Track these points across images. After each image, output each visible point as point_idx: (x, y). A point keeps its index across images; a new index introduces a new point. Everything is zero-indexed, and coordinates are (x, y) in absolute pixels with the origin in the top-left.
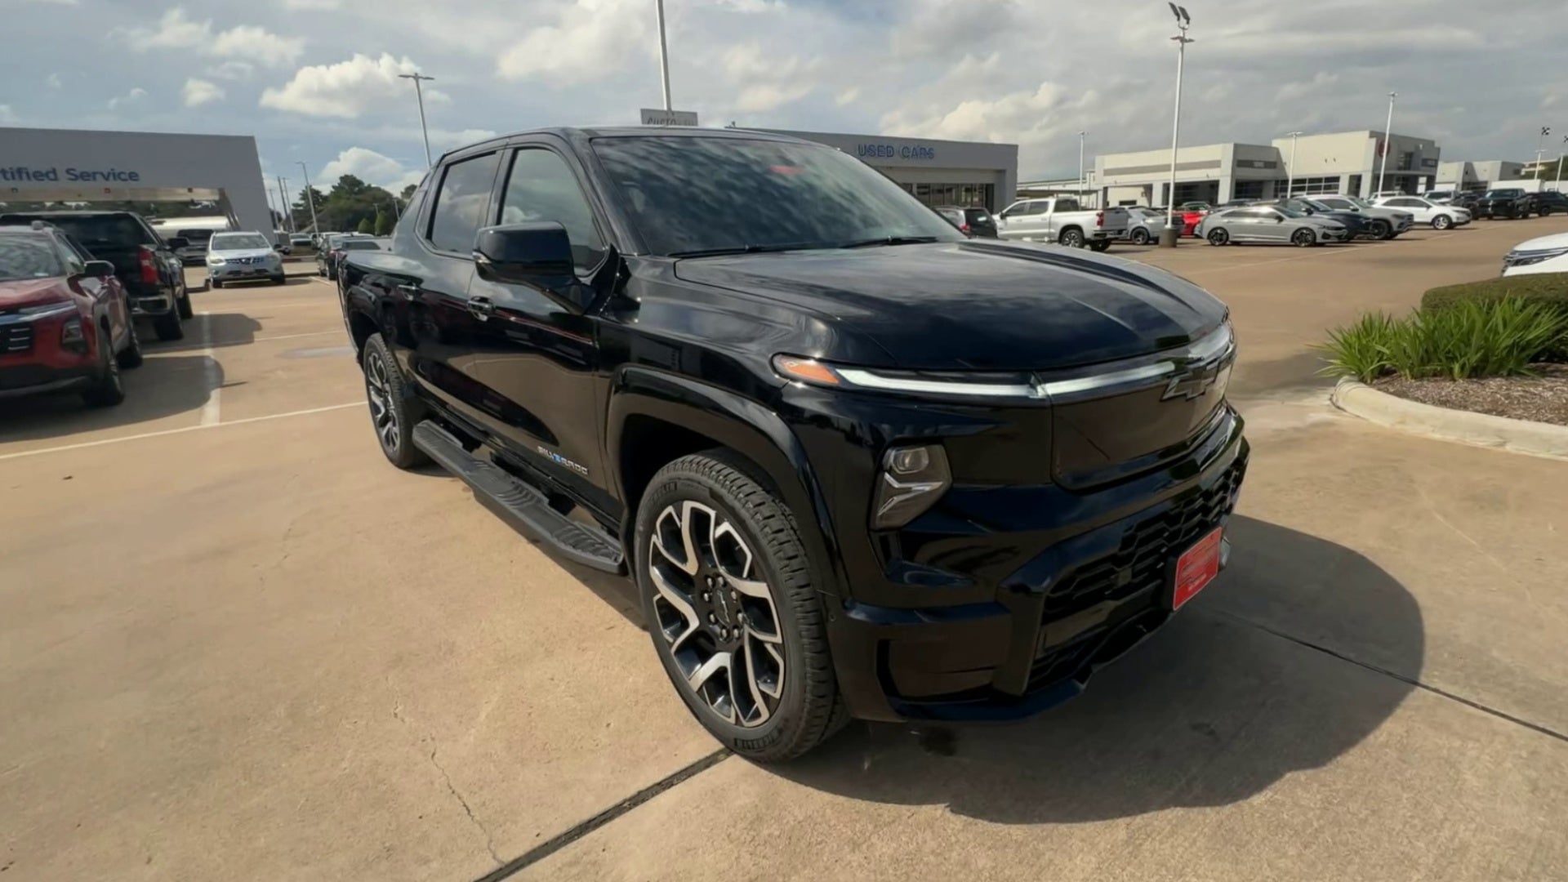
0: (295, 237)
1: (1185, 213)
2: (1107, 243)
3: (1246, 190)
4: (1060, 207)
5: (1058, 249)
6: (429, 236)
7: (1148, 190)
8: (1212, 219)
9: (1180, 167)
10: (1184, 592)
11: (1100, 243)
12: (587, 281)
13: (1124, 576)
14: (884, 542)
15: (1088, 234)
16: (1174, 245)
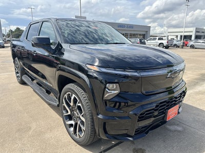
0: (7, 39)
1: (185, 41)
2: (169, 47)
3: (197, 37)
4: (159, 39)
5: (158, 48)
6: (27, 38)
7: (177, 36)
8: (191, 43)
9: (185, 32)
10: (169, 118)
11: (167, 47)
12: (54, 48)
13: (156, 113)
14: (106, 103)
15: (165, 45)
16: (183, 48)
